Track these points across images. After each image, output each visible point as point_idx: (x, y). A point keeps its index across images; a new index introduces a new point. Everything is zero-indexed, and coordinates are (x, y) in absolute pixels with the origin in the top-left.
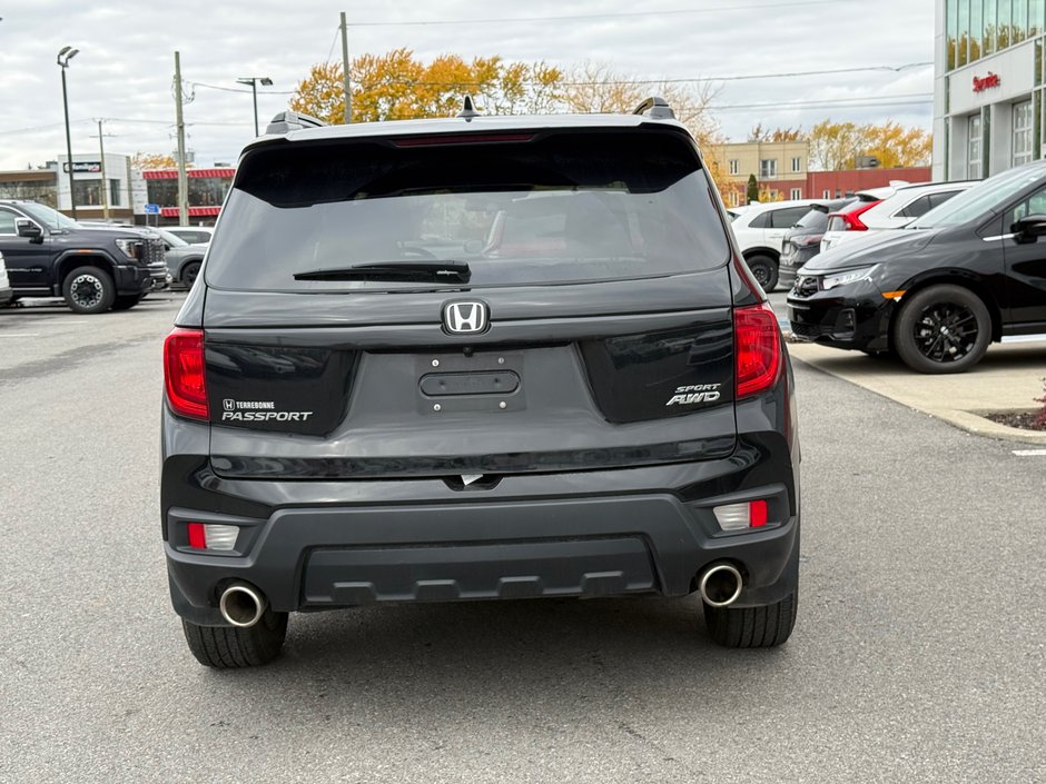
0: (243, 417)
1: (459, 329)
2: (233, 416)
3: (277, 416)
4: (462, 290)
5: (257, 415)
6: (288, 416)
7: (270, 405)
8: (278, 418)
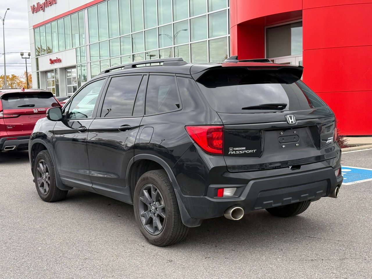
0: (236, 152)
1: (290, 123)
2: (232, 153)
3: (246, 151)
4: (281, 112)
5: (240, 152)
6: (250, 151)
7: (244, 148)
8: (247, 152)
